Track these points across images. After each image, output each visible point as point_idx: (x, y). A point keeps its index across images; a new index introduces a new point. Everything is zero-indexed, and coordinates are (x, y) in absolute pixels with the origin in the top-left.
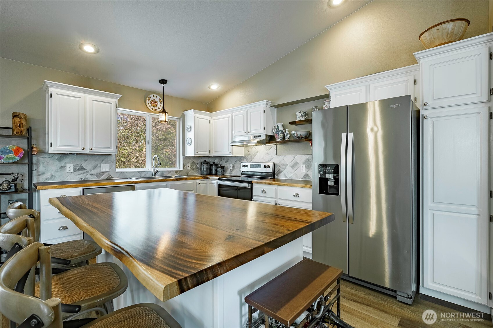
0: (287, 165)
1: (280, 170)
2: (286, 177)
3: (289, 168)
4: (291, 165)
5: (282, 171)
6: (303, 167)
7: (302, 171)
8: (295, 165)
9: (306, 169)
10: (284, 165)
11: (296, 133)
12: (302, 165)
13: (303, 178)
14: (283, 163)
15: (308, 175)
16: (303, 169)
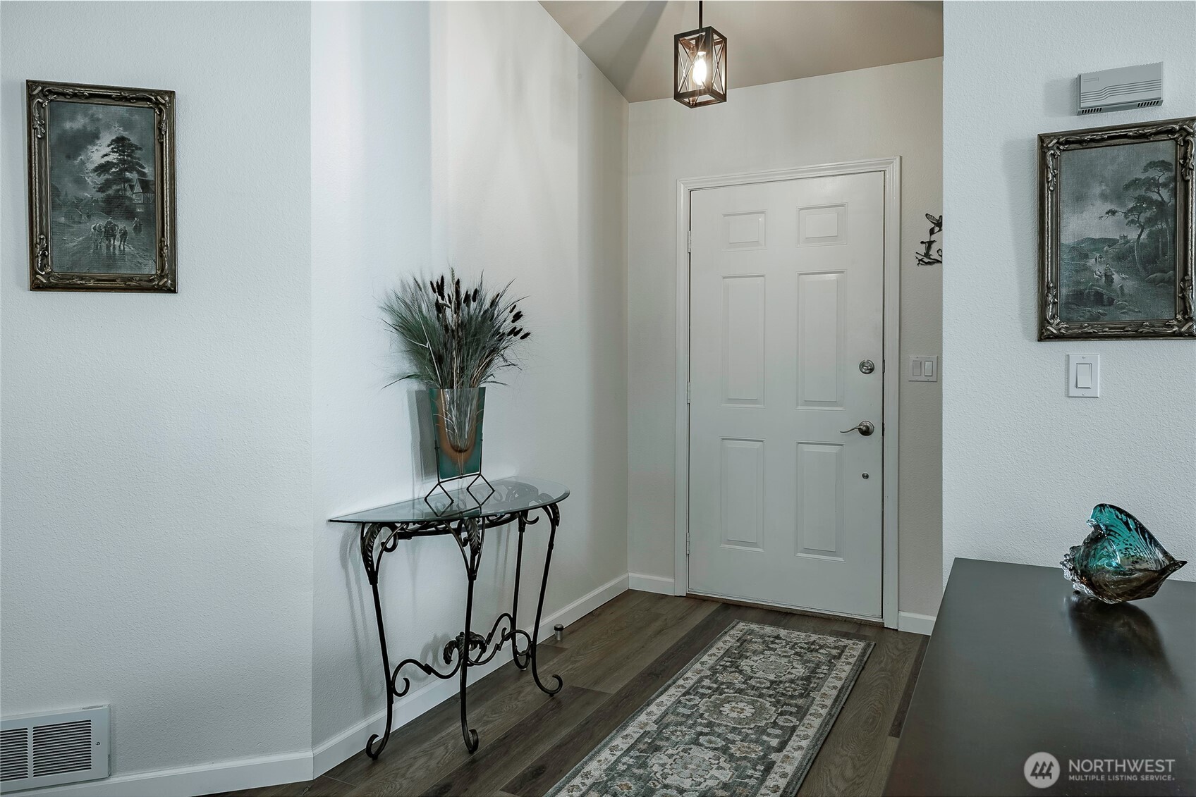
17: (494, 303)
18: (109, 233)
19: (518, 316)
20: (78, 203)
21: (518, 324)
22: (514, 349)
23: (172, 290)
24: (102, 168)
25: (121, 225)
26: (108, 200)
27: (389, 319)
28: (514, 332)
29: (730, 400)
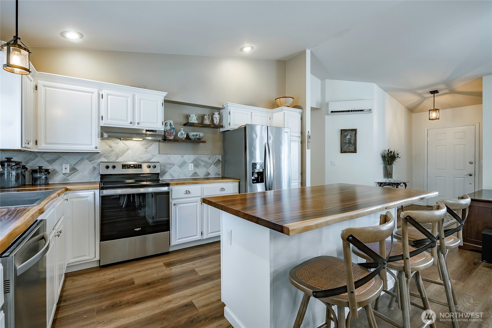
0: (174, 165)
1: (165, 170)
2: (173, 177)
3: (176, 168)
4: (178, 165)
5: (167, 171)
6: (191, 166)
7: (190, 169)
8: (182, 165)
9: (195, 168)
10: (170, 164)
11: (199, 135)
12: (190, 164)
13: (192, 176)
14: (168, 162)
15: (196, 173)
16: (191, 168)
17: (394, 153)
18: (349, 146)
19: (398, 155)
20: (346, 143)
21: (398, 156)
22: (397, 160)
23: (356, 153)
24: (349, 139)
25: (350, 145)
26: (349, 142)
27: (380, 155)
28: (398, 157)
29: (437, 169)
